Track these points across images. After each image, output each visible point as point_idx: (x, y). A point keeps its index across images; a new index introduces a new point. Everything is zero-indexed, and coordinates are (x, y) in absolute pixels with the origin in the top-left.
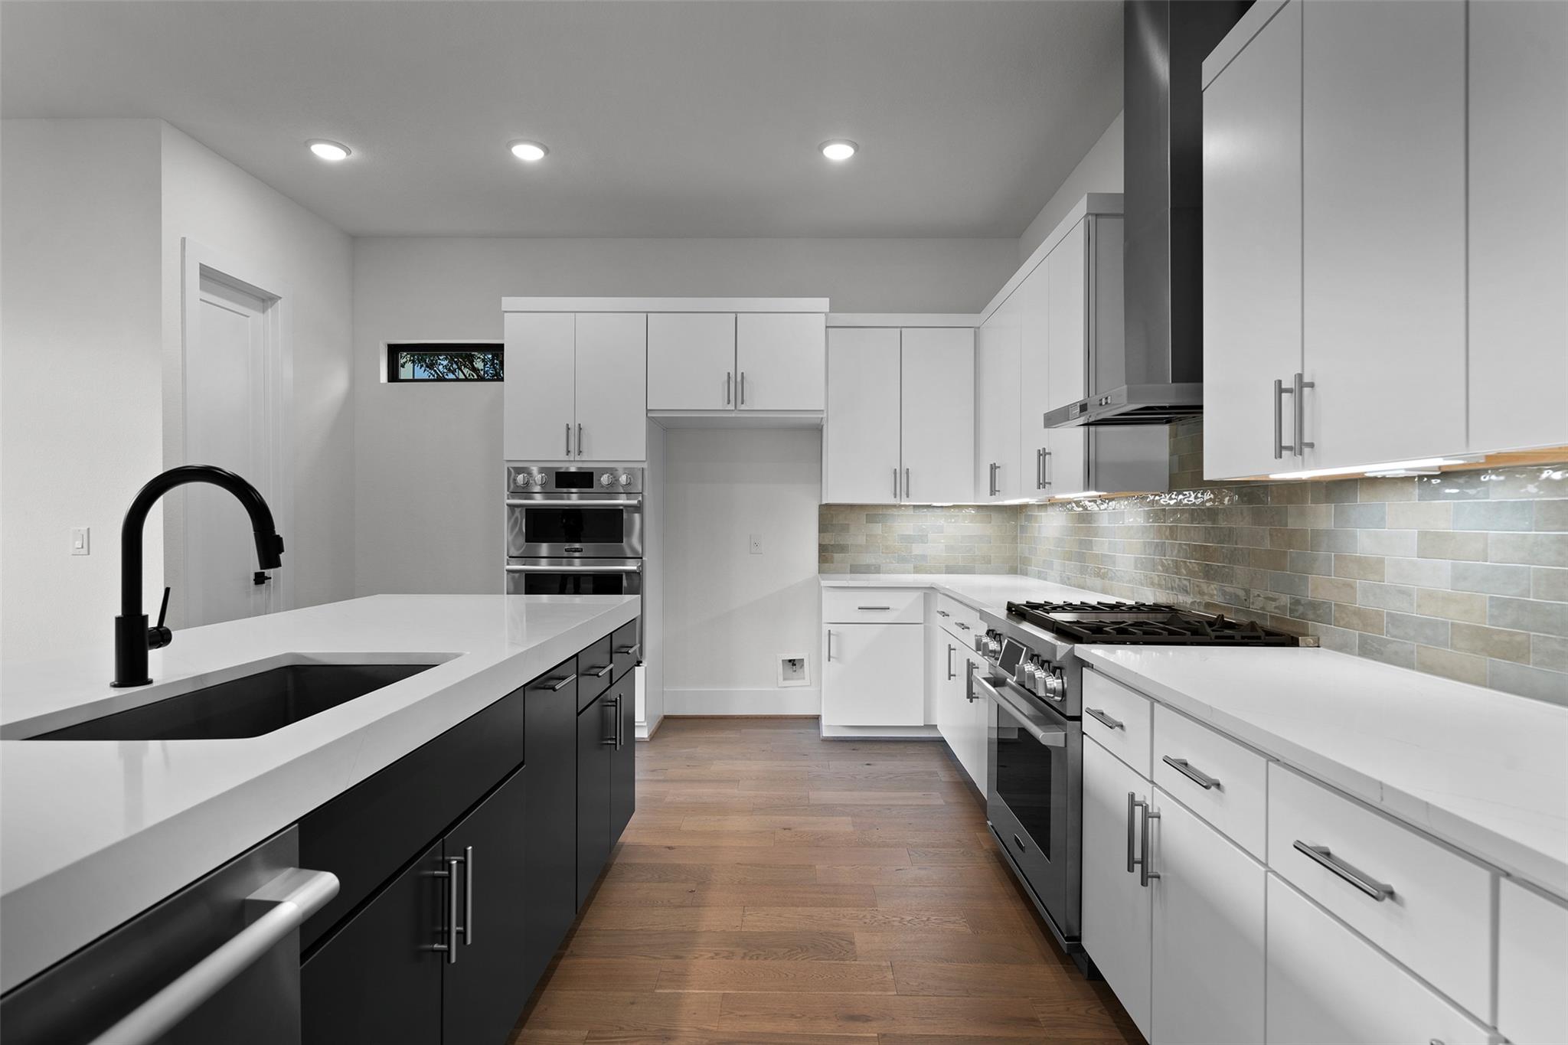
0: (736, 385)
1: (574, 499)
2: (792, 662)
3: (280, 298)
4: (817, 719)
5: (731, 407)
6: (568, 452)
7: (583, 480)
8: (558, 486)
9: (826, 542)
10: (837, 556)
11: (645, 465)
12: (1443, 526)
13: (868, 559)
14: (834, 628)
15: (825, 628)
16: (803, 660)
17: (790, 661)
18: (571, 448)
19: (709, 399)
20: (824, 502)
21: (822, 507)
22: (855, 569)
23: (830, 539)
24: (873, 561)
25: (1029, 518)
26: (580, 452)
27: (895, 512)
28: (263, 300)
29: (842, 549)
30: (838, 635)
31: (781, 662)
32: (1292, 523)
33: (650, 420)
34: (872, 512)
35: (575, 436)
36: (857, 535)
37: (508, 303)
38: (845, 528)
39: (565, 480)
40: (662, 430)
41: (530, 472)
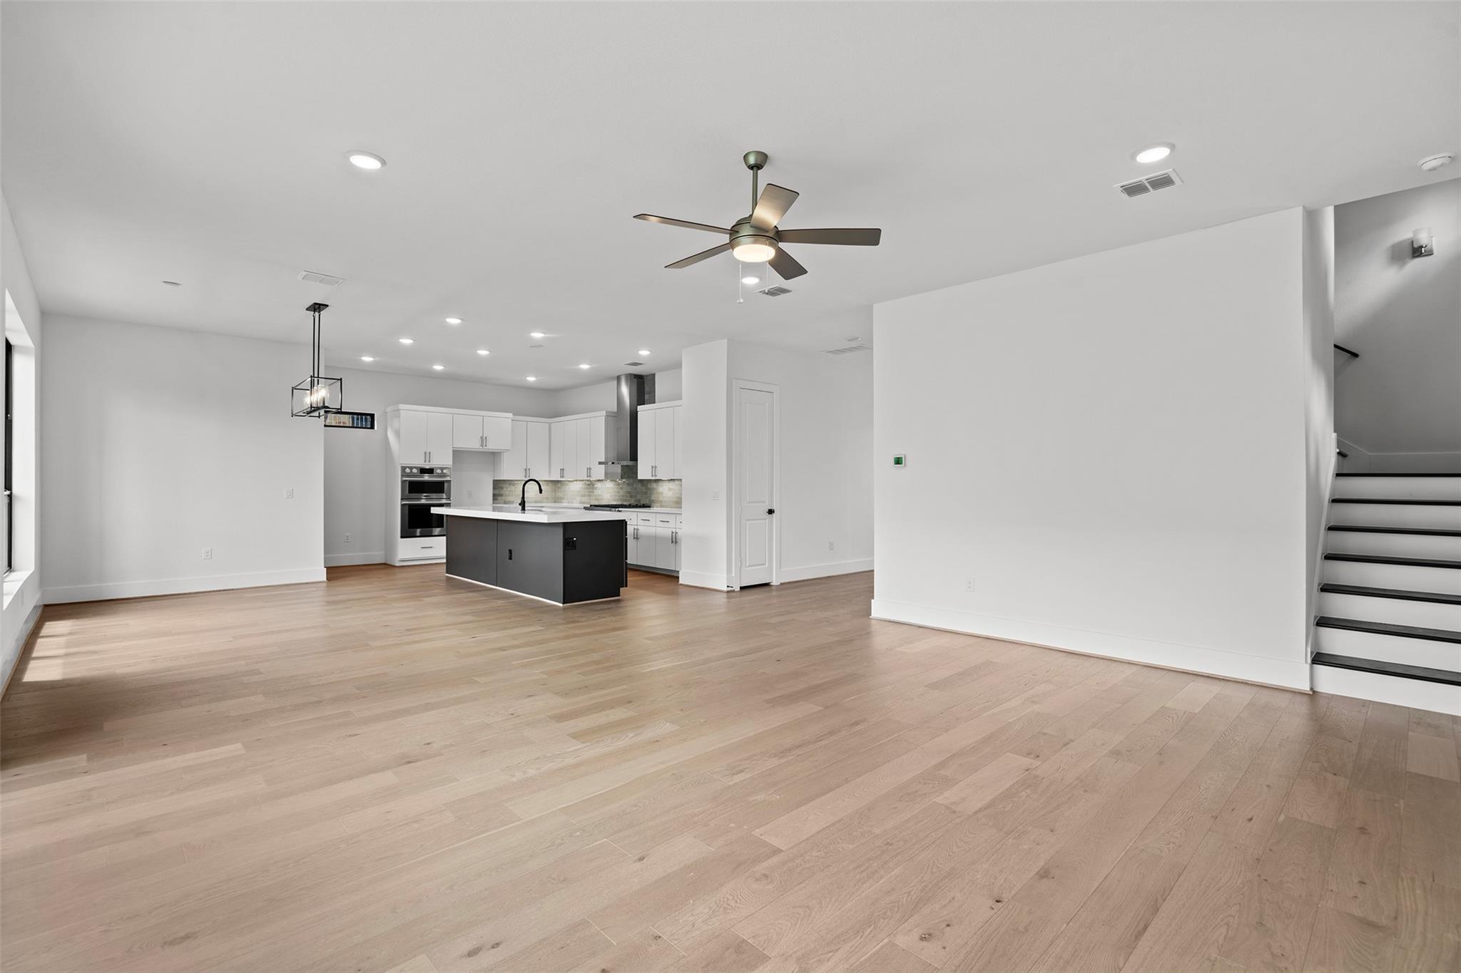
0: (483, 440)
1: (426, 478)
5: (479, 447)
6: (425, 461)
7: (430, 471)
8: (421, 473)
10: (499, 498)
11: (452, 466)
12: (671, 487)
13: (510, 499)
19: (474, 445)
21: (494, 481)
22: (505, 503)
23: (497, 492)
24: (512, 500)
25: (563, 484)
26: (429, 461)
29: (501, 495)
32: (649, 486)
33: (454, 451)
34: (511, 482)
35: (427, 456)
36: (506, 490)
37: (401, 406)
38: (502, 488)
39: (423, 471)
40: (457, 454)
41: (411, 468)
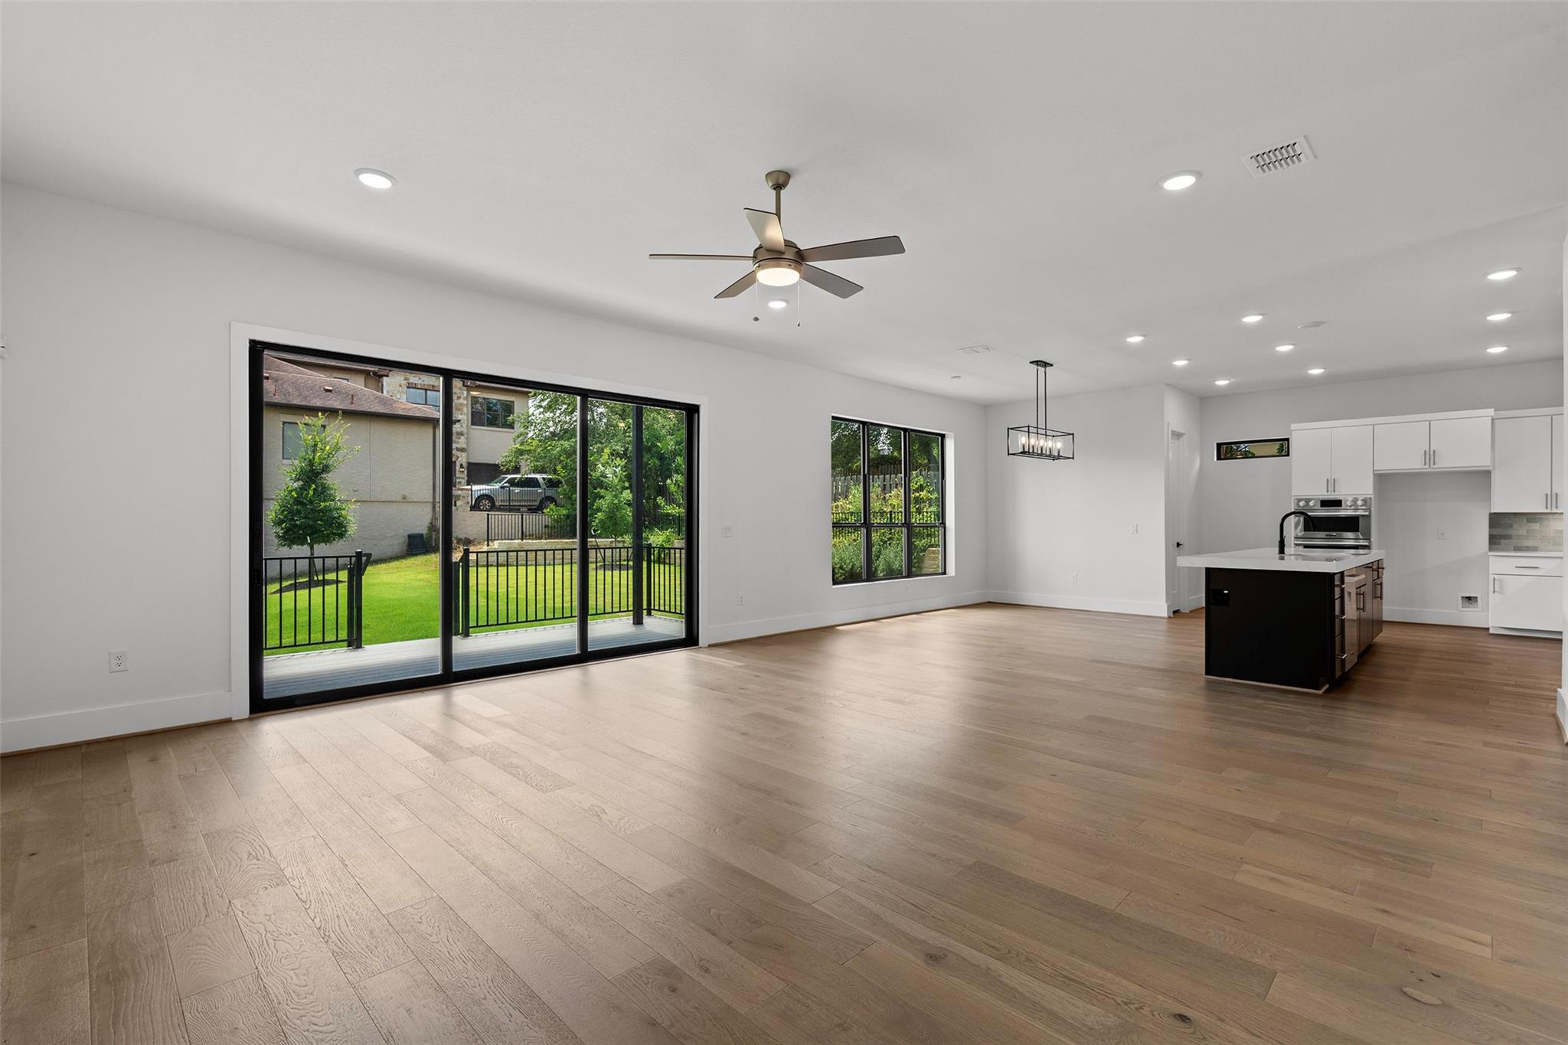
0: (1430, 456)
1: (1331, 512)
2: (1469, 598)
3: (1184, 434)
4: (1488, 629)
5: (1427, 466)
6: (1328, 491)
7: (1337, 503)
8: (1322, 506)
9: (1495, 533)
10: (1504, 541)
11: (1372, 496)
13: (1530, 543)
14: (1496, 577)
15: (1491, 577)
16: (1476, 598)
17: (1467, 598)
18: (1329, 489)
19: (1413, 462)
20: (1492, 512)
21: (1491, 514)
22: (1517, 549)
23: (1497, 532)
24: (1532, 544)
26: (1334, 491)
27: (1551, 517)
28: (1178, 435)
29: (1509, 537)
30: (1501, 580)
31: (1460, 600)
33: (1375, 475)
34: (1531, 517)
35: (1332, 483)
36: (1520, 530)
38: (1511, 526)
39: (1325, 503)
40: (1382, 479)
41: (1307, 501)
